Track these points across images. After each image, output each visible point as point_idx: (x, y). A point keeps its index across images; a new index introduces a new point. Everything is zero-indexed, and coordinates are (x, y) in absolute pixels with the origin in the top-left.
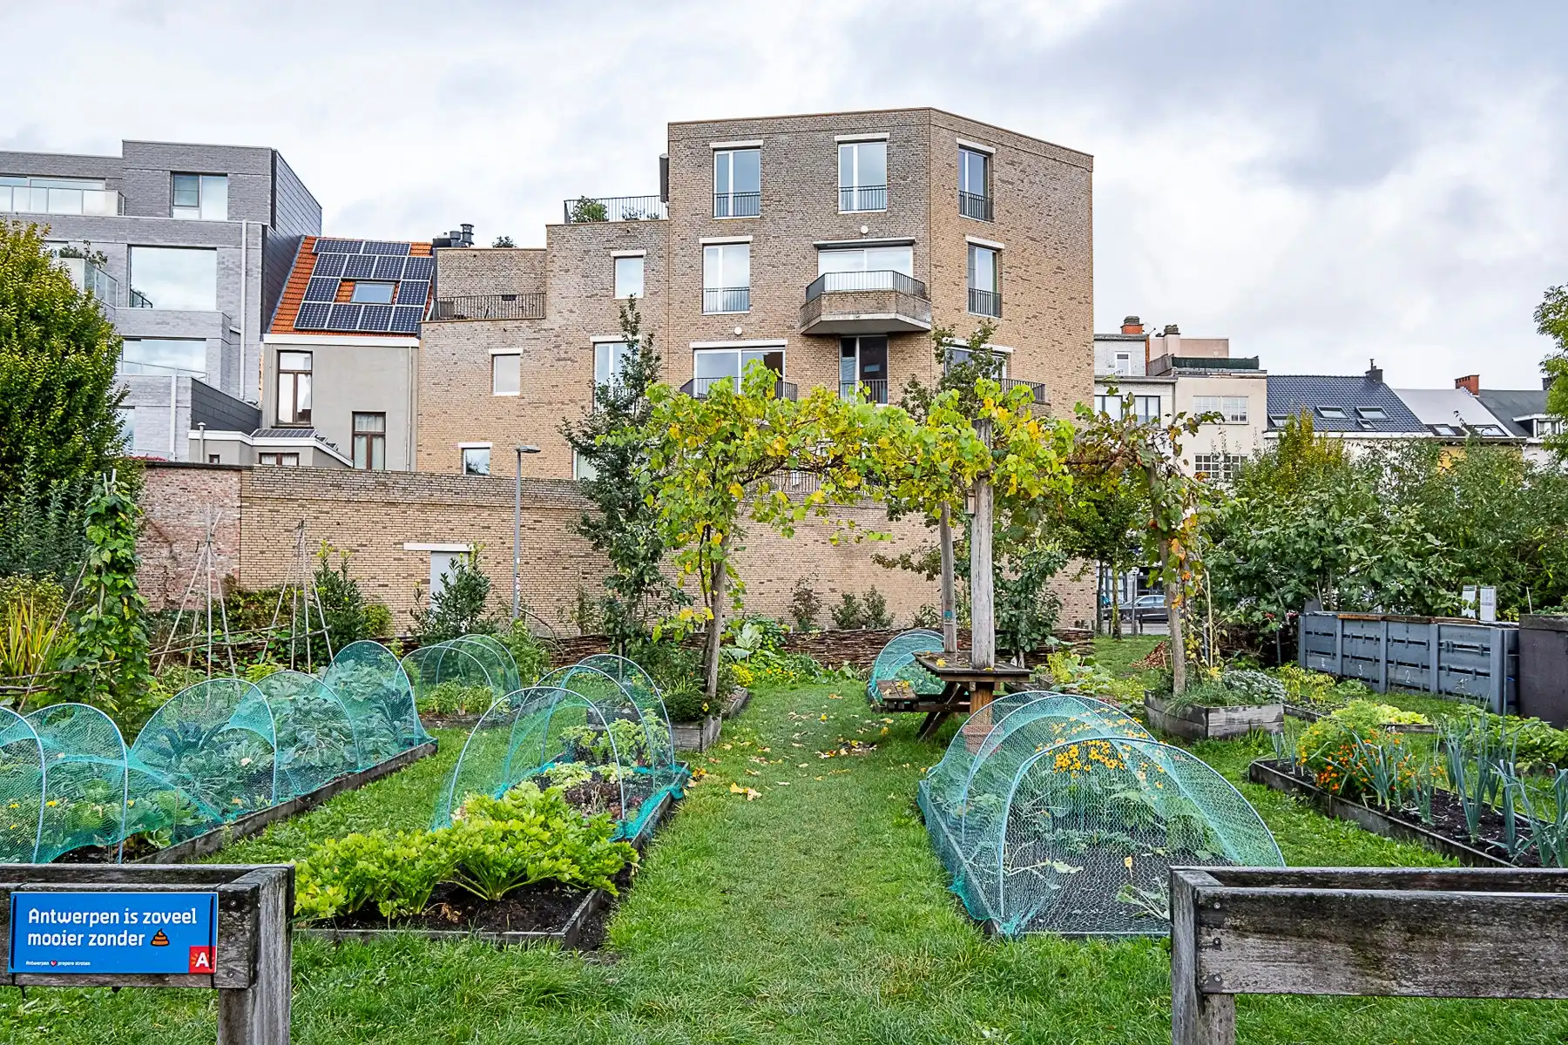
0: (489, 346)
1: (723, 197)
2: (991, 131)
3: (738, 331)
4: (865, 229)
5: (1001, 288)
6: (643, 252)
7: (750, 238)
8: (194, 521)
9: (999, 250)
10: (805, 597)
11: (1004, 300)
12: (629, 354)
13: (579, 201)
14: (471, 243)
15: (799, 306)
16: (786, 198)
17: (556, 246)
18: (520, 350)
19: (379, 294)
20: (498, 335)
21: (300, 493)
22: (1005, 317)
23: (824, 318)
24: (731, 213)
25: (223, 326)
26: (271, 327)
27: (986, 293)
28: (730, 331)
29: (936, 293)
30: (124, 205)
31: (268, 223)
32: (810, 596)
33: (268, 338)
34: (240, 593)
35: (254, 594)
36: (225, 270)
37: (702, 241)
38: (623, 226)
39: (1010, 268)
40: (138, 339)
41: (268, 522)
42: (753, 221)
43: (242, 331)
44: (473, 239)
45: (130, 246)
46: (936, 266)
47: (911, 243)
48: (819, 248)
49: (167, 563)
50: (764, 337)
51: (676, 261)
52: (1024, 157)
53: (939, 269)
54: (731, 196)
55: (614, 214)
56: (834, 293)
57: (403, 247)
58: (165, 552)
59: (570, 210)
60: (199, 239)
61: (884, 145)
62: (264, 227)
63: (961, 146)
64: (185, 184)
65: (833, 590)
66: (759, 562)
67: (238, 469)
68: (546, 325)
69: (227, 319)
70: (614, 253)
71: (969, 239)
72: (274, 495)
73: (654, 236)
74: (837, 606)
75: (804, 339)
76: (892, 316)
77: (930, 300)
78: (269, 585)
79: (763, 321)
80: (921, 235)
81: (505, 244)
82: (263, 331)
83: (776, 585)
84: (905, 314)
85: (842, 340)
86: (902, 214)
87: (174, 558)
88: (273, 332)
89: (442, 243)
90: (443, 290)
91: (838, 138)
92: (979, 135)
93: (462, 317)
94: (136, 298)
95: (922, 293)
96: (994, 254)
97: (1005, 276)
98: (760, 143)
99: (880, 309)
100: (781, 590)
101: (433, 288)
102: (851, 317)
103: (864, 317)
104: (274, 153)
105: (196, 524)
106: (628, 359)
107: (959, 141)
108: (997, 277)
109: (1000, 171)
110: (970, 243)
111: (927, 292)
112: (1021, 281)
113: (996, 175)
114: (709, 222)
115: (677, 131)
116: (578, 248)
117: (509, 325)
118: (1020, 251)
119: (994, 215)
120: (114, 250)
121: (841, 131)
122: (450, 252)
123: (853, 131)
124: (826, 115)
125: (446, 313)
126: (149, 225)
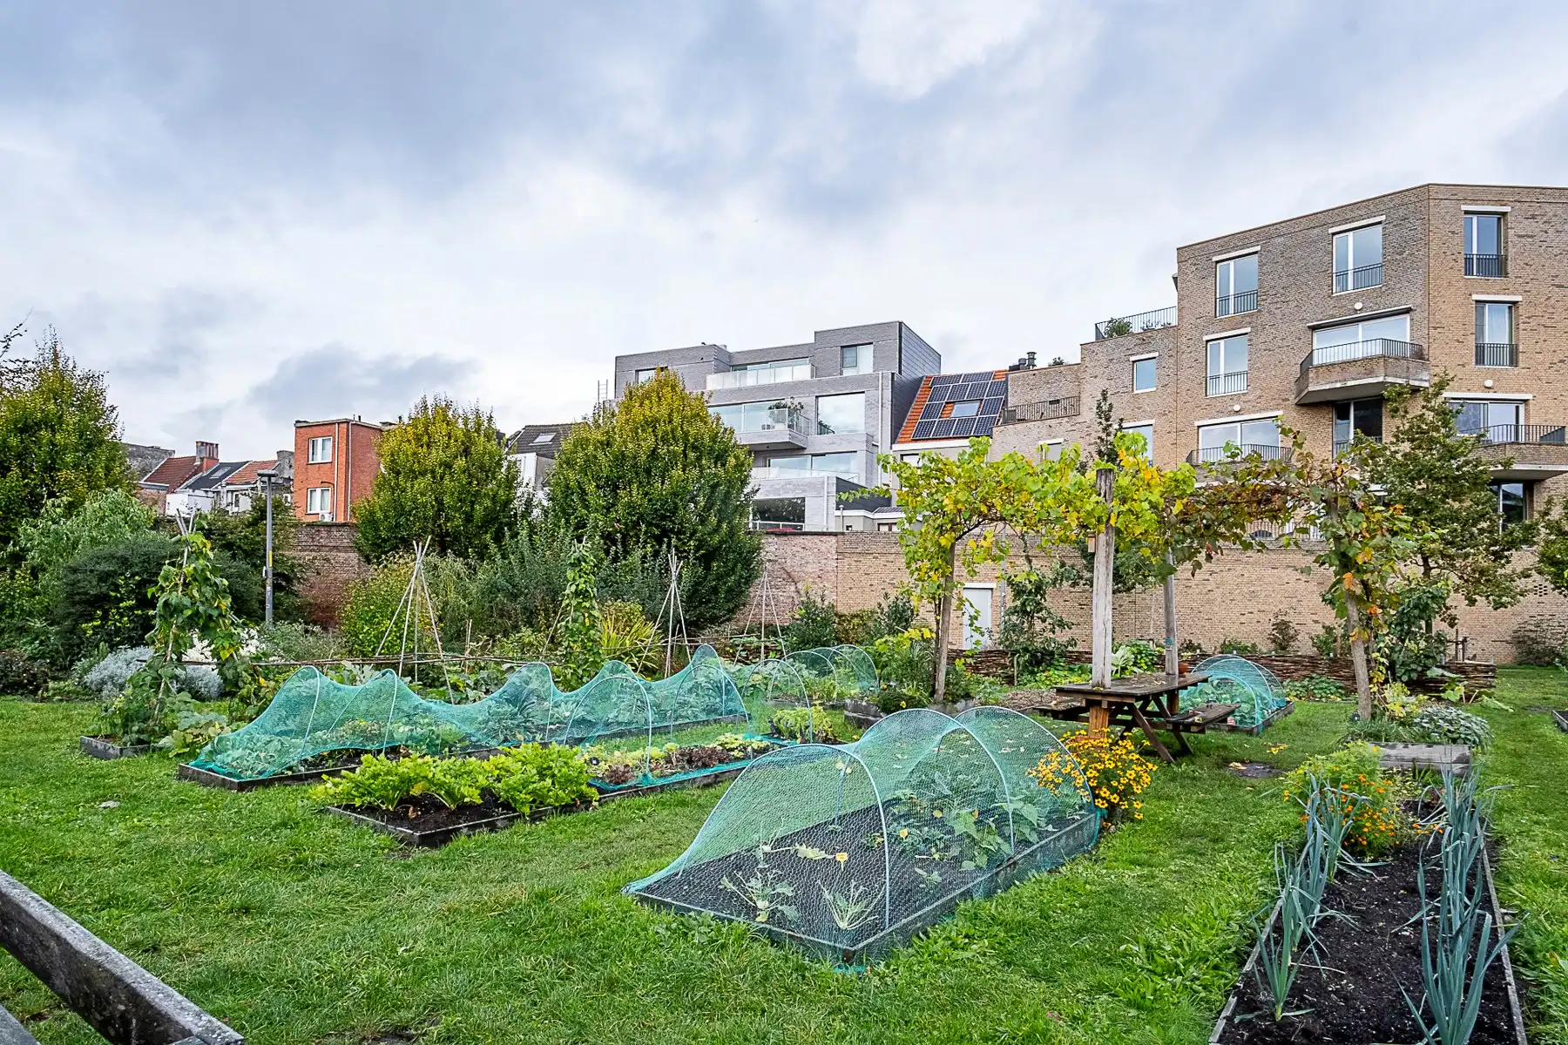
0: (1039, 439)
1: (1225, 299)
2: (1504, 190)
3: (1237, 408)
4: (1358, 306)
5: (1518, 339)
6: (1156, 354)
7: (1248, 330)
8: (809, 569)
9: (1515, 303)
10: (1282, 627)
11: (1521, 349)
12: (1104, 436)
13: (1110, 322)
14: (1034, 366)
15: (1293, 380)
16: (1281, 291)
17: (1087, 359)
18: (1061, 440)
19: (969, 410)
20: (1045, 431)
21: (874, 548)
22: (1521, 364)
23: (1311, 389)
24: (1232, 311)
25: (867, 441)
26: (898, 440)
27: (1498, 346)
28: (1230, 409)
29: (1434, 353)
30: (815, 372)
31: (896, 371)
32: (1288, 627)
33: (896, 447)
34: (836, 615)
35: (845, 615)
36: (869, 405)
37: (1206, 338)
38: (1140, 336)
39: (1529, 318)
40: (823, 455)
41: (854, 569)
42: (1251, 316)
43: (879, 444)
44: (1036, 362)
45: (817, 397)
46: (1435, 328)
47: (1408, 311)
48: (1314, 328)
49: (794, 595)
50: (1260, 410)
51: (1184, 356)
52: (1547, 208)
53: (1439, 330)
54: (1232, 298)
55: (1136, 328)
56: (1322, 366)
57: (988, 375)
58: (793, 588)
59: (1102, 330)
60: (856, 388)
61: (1380, 228)
62: (893, 374)
63: (1467, 212)
64: (849, 353)
65: (1316, 622)
66: (1240, 597)
67: (835, 534)
68: (1080, 419)
69: (870, 437)
70: (1133, 358)
71: (1475, 297)
72: (858, 551)
73: (1165, 340)
74: (1318, 637)
75: (1298, 408)
76: (1381, 379)
77: (1428, 360)
78: (855, 610)
79: (1260, 397)
80: (1419, 301)
81: (1058, 363)
82: (893, 442)
83: (1256, 616)
84: (1396, 376)
85: (1336, 406)
86: (1398, 286)
87: (798, 592)
88: (899, 442)
89: (1014, 369)
90: (1012, 401)
91: (1331, 231)
92: (1490, 198)
93: (1023, 420)
94: (823, 428)
95: (1419, 355)
96: (1510, 308)
97: (1522, 326)
98: (1258, 248)
99: (1370, 373)
100: (1262, 621)
101: (1006, 402)
102: (1338, 385)
103: (1350, 383)
104: (900, 323)
105: (811, 571)
106: (1102, 440)
107: (1464, 208)
108: (1513, 329)
109: (1516, 227)
110: (1477, 301)
111: (1425, 352)
112: (1542, 329)
113: (1511, 232)
114: (1213, 321)
115: (1186, 254)
116: (1104, 360)
117: (1053, 422)
118: (1542, 300)
119: (1509, 270)
120: (808, 401)
121: (1334, 224)
122: (1017, 374)
123: (1346, 221)
124: (1321, 213)
125: (1011, 418)
126: (827, 382)
